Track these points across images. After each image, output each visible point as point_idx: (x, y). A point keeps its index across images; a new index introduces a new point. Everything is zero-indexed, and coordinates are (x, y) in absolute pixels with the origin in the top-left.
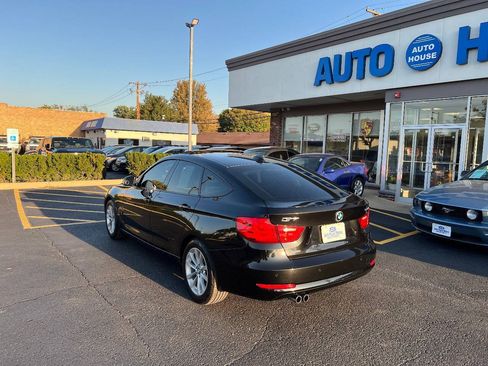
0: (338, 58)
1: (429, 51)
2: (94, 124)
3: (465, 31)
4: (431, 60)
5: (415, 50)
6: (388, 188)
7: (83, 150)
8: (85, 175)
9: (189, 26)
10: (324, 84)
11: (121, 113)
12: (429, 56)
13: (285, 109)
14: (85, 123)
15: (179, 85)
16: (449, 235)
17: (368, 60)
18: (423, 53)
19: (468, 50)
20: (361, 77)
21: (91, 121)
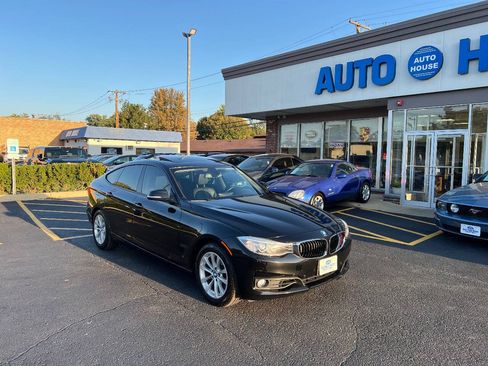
0: (339, 67)
1: (430, 62)
2: (75, 134)
3: (465, 43)
4: (433, 70)
5: (417, 60)
6: (392, 192)
8: (85, 185)
9: (187, 35)
10: (325, 92)
11: (94, 121)
12: (430, 66)
13: (281, 117)
14: (64, 132)
15: (156, 93)
16: (478, 234)
17: (370, 70)
18: (425, 63)
19: (469, 60)
20: (363, 85)
21: (72, 130)
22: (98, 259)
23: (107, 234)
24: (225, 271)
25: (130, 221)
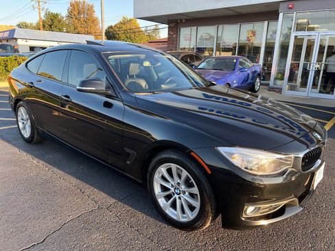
2: (6, 35)
6: (275, 84)
7: (6, 54)
13: (181, 20)
15: (72, 5)
21: (4, 32)
22: (24, 156)
23: (33, 127)
24: (195, 190)
25: (56, 113)
